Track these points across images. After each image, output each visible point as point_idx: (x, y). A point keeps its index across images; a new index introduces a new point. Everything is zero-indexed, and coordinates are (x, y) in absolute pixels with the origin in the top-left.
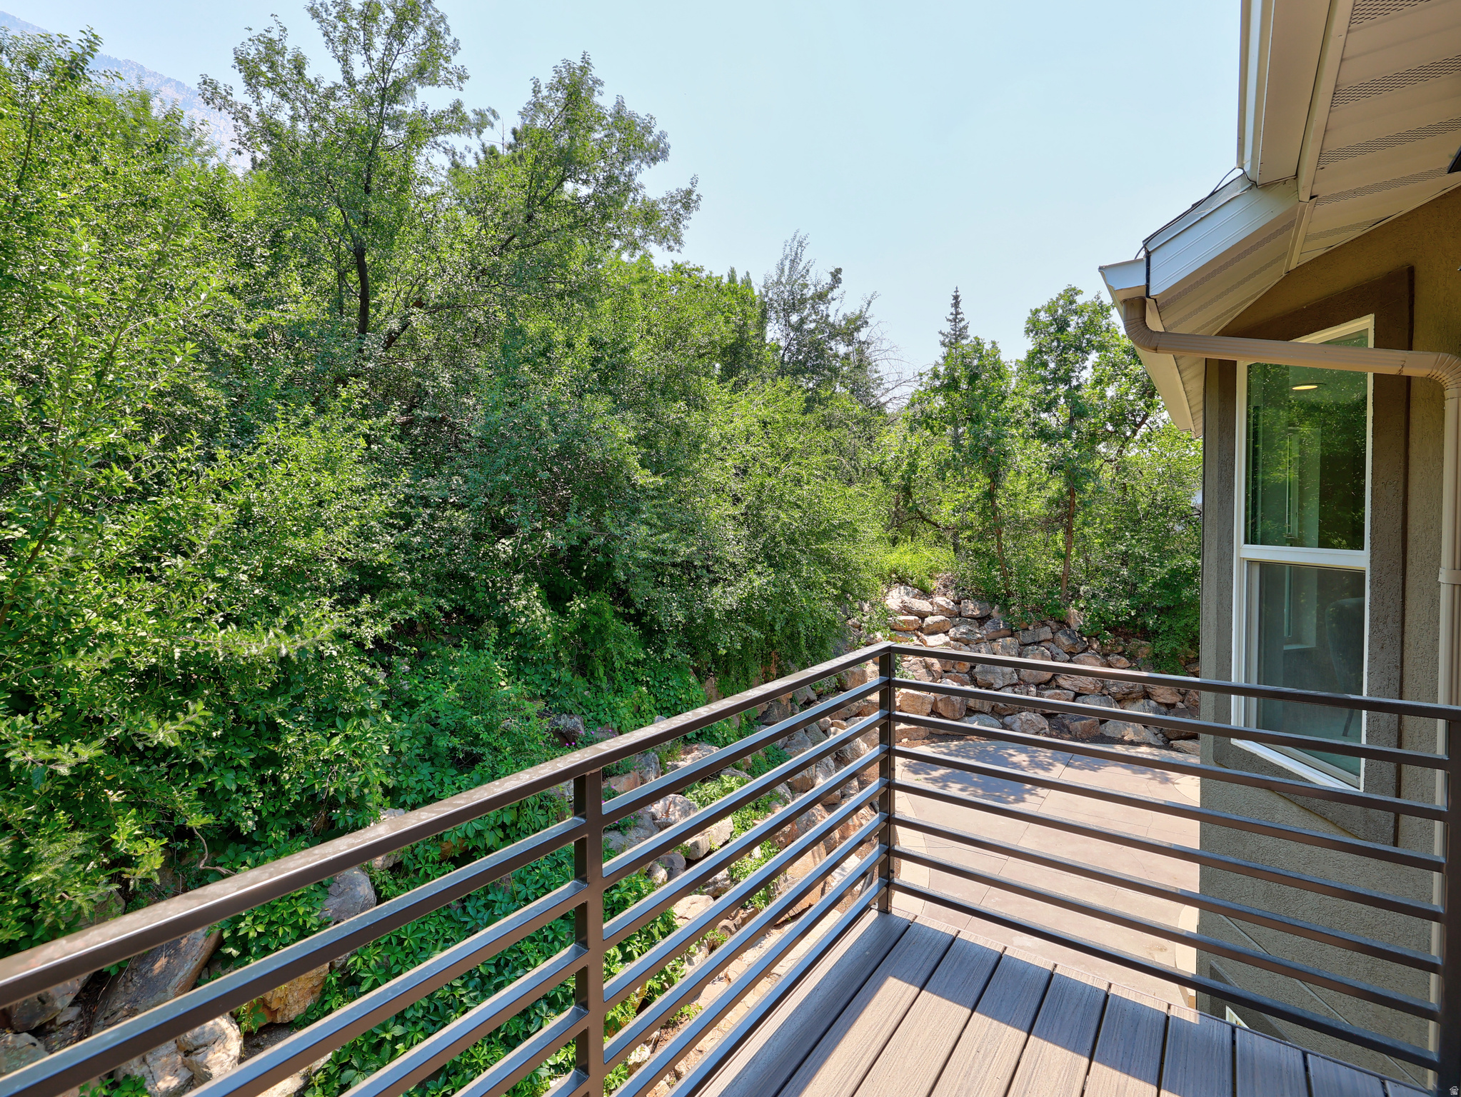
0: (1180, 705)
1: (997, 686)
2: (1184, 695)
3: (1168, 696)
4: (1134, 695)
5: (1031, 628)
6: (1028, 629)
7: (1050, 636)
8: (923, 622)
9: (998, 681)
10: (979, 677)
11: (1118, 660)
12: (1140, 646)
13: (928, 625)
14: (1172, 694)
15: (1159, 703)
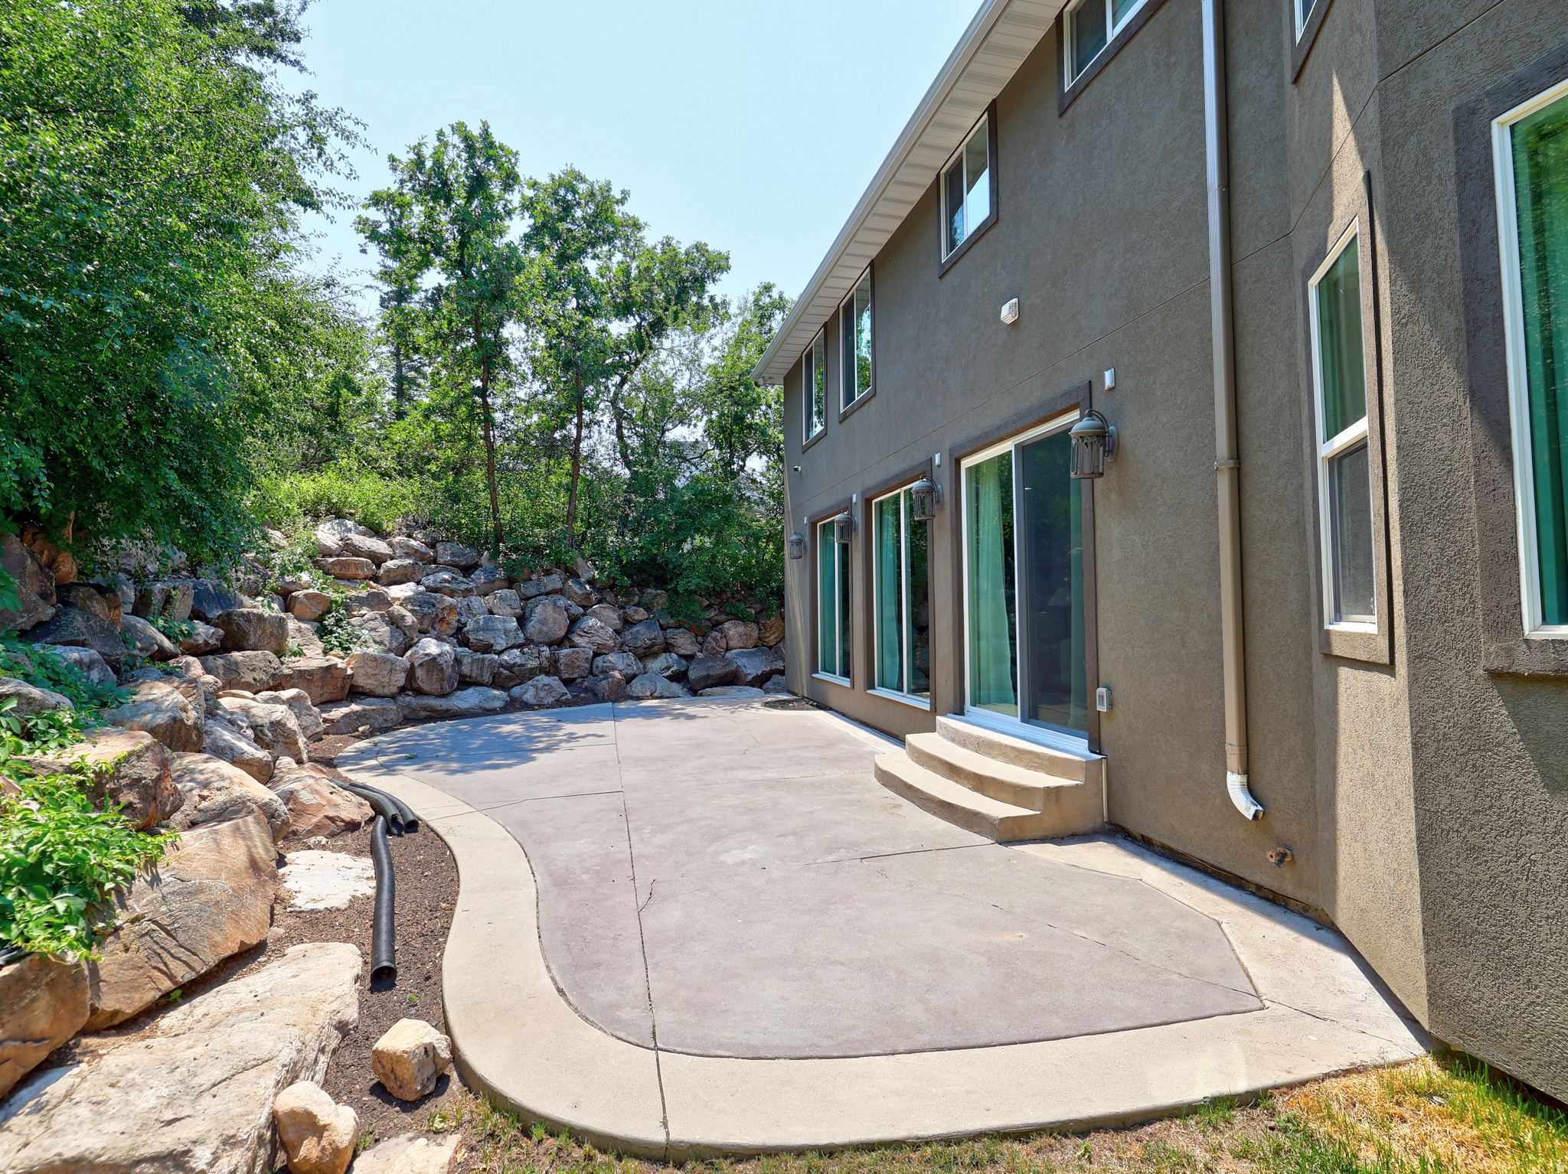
0: (700, 655)
1: (498, 648)
2: (701, 644)
3: (689, 647)
4: (656, 648)
5: (534, 577)
6: (530, 579)
7: (559, 585)
8: (379, 567)
9: (500, 641)
10: (472, 637)
11: (635, 611)
12: (655, 597)
13: (389, 570)
14: (692, 643)
15: (680, 656)
